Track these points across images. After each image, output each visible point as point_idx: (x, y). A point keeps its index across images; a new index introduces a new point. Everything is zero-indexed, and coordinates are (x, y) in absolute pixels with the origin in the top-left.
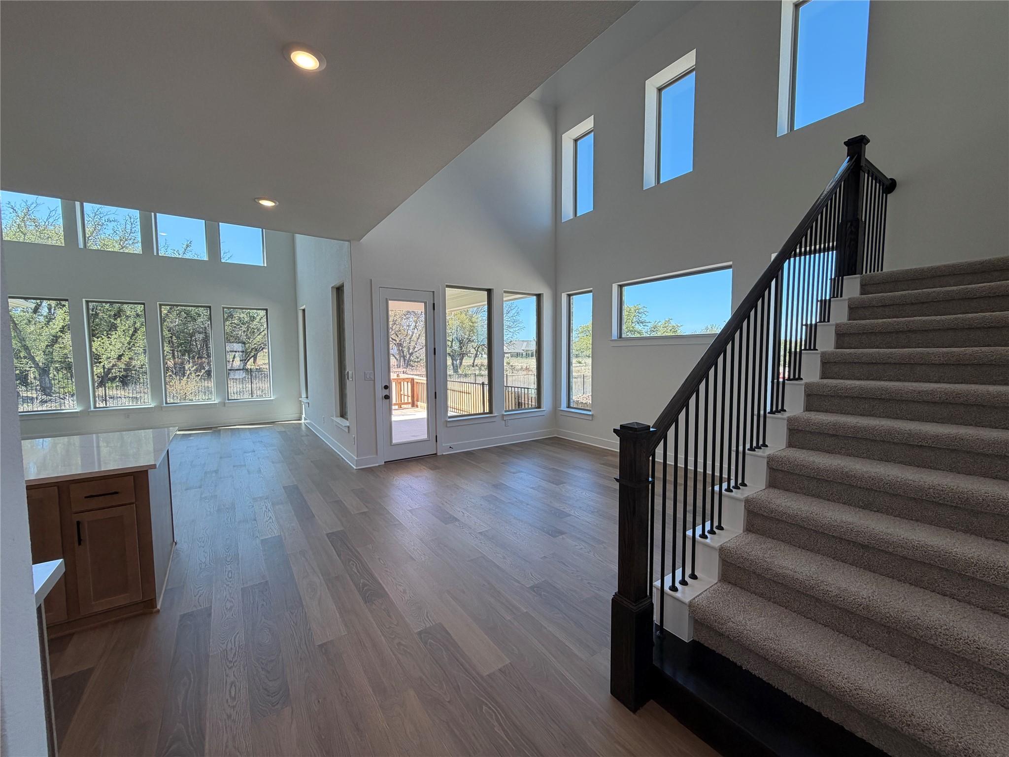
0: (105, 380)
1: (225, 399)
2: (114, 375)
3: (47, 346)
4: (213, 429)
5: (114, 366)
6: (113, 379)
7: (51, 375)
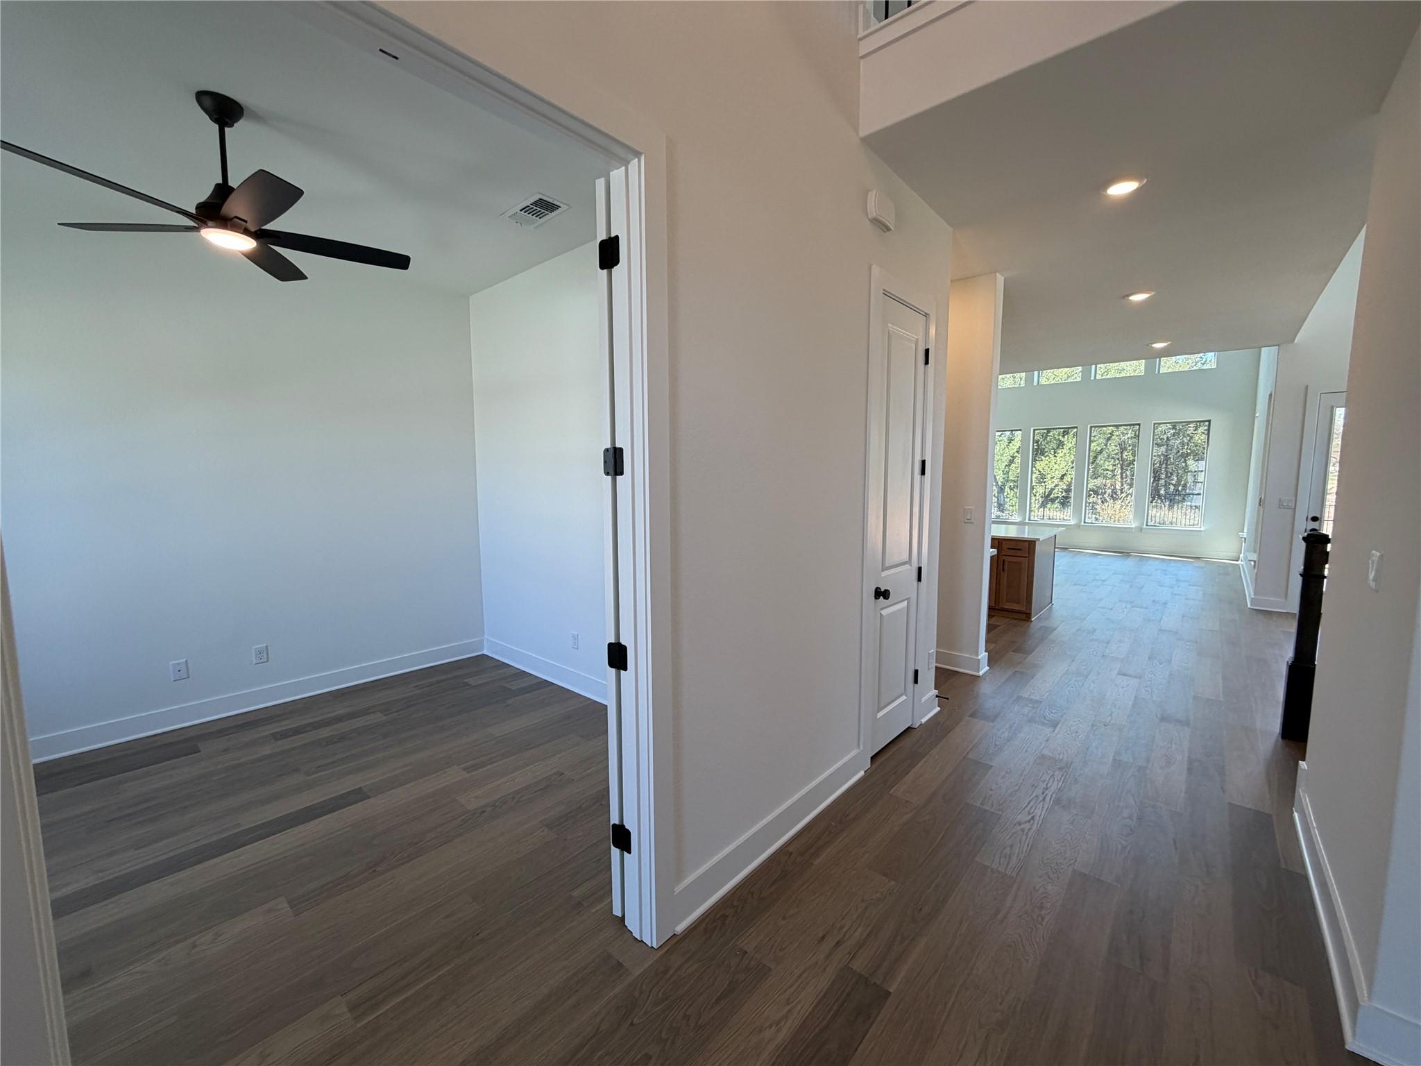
0: (1047, 499)
1: (1143, 525)
2: (1056, 495)
3: (1006, 466)
4: (1125, 553)
5: (1056, 486)
6: (1053, 501)
7: (1005, 494)
